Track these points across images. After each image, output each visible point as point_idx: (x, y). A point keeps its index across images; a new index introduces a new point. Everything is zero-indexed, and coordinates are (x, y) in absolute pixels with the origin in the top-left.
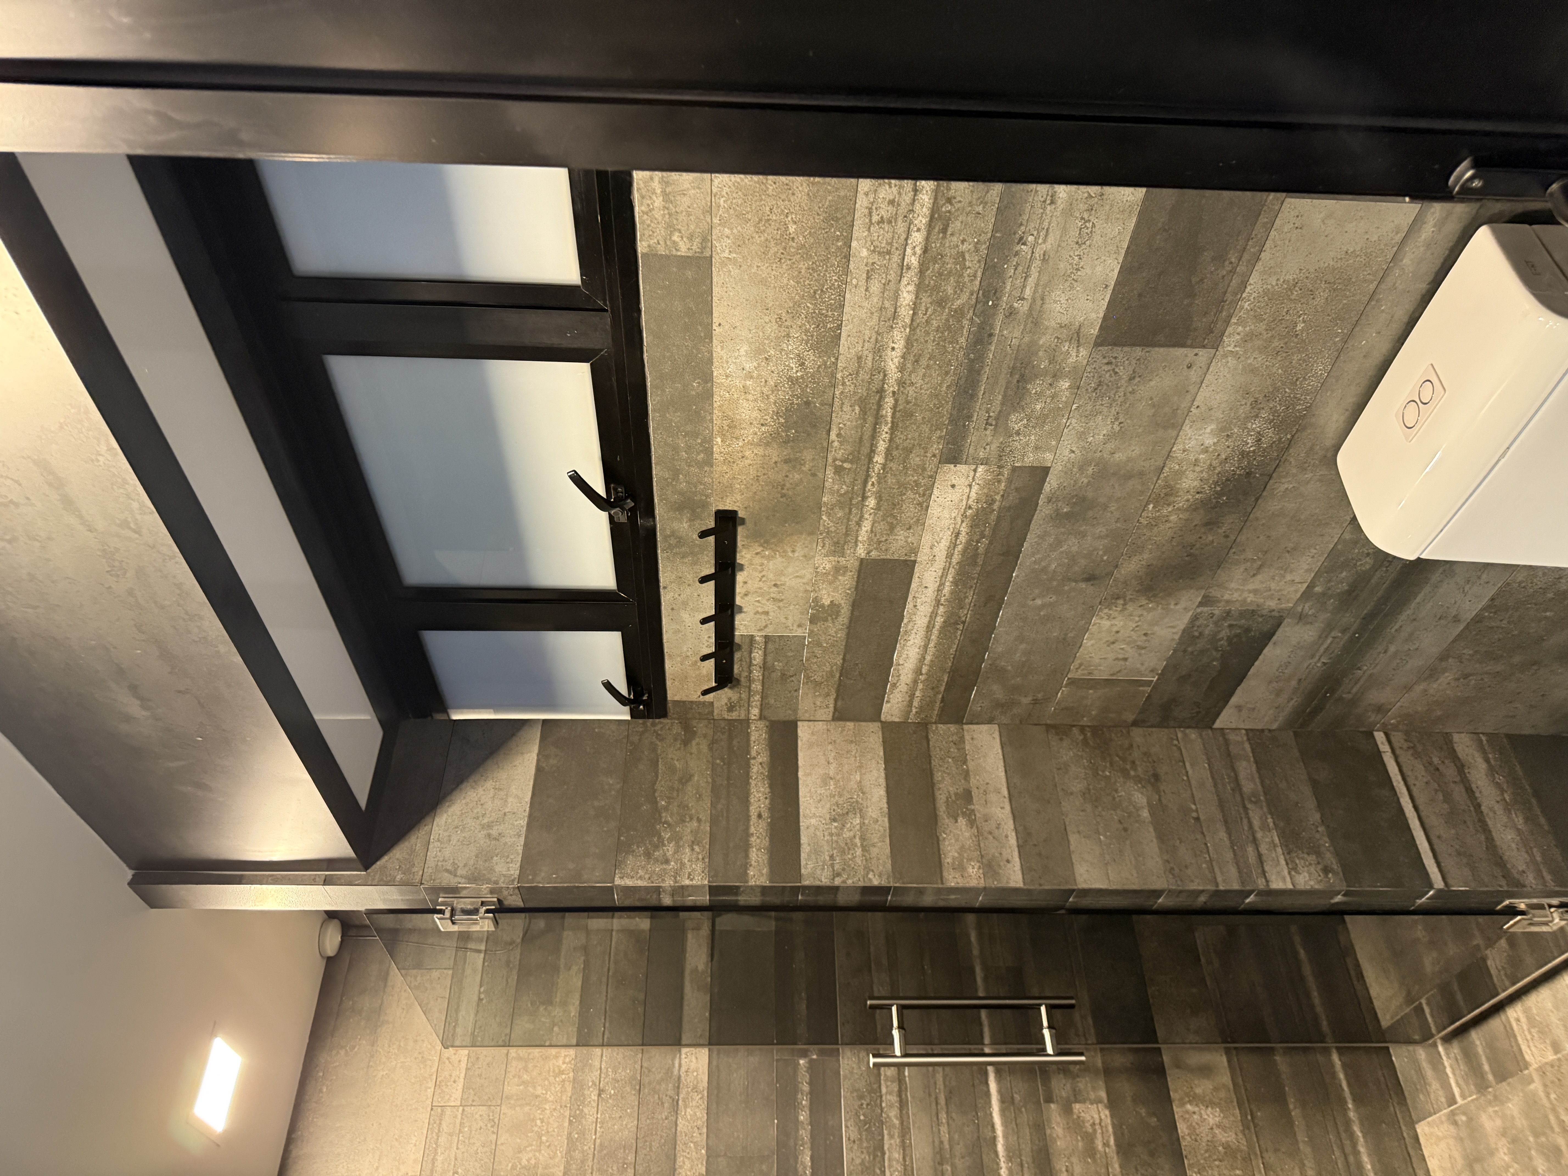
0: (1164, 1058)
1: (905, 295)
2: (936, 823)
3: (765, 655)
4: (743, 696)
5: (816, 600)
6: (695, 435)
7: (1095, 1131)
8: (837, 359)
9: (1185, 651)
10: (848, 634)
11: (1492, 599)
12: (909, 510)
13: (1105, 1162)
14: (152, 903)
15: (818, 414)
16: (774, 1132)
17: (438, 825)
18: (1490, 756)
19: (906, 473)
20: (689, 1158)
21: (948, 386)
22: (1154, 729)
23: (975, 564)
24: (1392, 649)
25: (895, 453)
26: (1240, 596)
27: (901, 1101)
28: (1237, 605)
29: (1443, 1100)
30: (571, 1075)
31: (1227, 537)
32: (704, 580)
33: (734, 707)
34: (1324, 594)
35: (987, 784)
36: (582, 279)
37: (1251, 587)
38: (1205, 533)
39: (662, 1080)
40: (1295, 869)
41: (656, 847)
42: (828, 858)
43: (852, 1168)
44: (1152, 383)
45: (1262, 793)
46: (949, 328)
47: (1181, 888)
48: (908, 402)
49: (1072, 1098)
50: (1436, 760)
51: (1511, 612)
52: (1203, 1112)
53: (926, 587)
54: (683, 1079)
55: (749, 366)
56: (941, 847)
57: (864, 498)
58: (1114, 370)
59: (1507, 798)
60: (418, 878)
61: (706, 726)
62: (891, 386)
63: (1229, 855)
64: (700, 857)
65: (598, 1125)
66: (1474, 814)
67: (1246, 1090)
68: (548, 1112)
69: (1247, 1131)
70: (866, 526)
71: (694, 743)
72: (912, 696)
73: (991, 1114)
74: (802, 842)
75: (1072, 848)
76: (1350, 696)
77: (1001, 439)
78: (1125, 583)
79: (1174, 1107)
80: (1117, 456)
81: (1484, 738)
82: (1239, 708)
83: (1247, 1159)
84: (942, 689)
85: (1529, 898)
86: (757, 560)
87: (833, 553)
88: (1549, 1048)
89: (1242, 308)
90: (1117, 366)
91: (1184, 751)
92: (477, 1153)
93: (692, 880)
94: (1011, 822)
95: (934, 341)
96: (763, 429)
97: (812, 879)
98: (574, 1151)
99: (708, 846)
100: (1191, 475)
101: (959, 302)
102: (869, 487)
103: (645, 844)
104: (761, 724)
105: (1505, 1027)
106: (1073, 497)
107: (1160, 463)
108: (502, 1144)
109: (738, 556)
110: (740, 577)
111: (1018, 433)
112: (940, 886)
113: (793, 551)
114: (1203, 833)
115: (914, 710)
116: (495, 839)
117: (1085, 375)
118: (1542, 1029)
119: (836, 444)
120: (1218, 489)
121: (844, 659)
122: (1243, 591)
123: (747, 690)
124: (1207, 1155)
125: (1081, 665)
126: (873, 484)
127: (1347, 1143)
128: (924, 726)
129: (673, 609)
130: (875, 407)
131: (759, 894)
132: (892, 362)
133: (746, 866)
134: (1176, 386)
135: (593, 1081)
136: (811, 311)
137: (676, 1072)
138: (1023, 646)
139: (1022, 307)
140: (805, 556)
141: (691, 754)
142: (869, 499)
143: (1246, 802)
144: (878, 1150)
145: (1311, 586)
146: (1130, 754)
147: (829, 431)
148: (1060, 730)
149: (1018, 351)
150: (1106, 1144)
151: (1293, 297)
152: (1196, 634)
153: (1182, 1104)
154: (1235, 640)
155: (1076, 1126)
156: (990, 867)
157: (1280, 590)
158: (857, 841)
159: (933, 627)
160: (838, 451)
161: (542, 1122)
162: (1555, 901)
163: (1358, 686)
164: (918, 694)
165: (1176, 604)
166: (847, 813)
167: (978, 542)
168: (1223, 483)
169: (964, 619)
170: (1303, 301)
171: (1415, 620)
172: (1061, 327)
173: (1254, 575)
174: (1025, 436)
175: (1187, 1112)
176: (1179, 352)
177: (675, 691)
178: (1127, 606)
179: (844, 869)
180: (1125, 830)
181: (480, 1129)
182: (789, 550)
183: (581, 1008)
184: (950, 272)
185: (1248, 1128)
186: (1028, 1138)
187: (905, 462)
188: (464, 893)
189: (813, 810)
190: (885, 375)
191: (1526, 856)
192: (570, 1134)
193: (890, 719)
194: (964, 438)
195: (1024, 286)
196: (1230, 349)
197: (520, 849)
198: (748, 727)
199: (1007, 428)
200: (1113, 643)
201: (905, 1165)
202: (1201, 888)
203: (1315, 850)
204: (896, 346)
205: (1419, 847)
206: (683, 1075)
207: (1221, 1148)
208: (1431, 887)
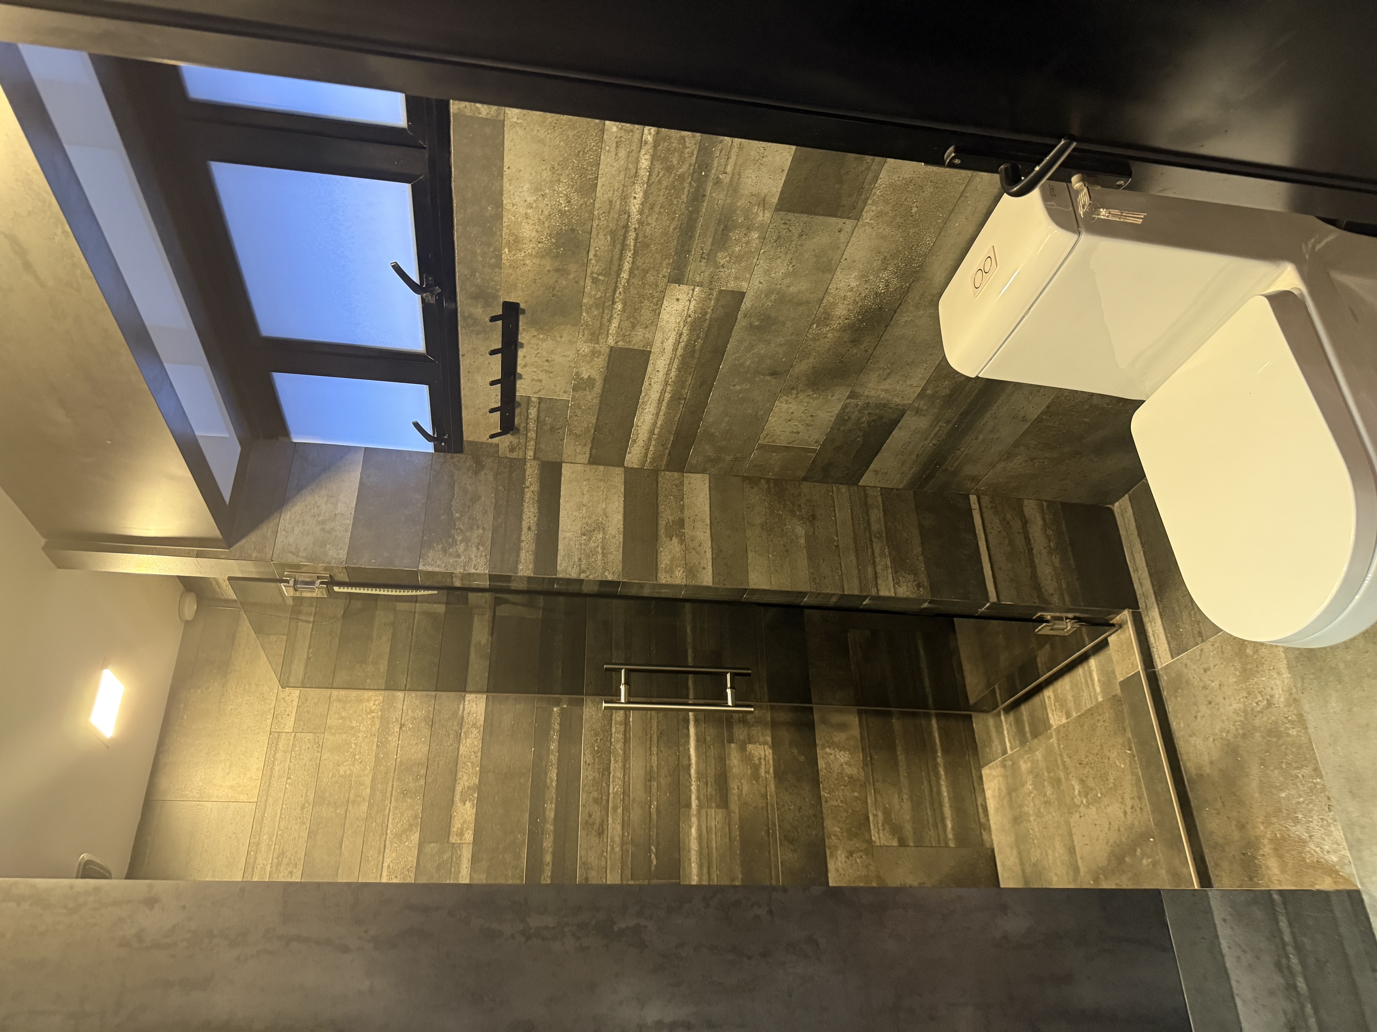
0: (815, 716)
1: (643, 161)
2: (657, 541)
3: (539, 412)
4: (521, 441)
5: (577, 374)
6: (489, 245)
7: (760, 763)
8: (594, 201)
9: (838, 429)
10: (601, 401)
11: (1048, 407)
12: (646, 315)
13: (765, 784)
14: (61, 564)
15: (581, 238)
16: (531, 757)
17: (284, 519)
18: (1047, 516)
19: (644, 287)
20: (466, 773)
21: (674, 228)
22: (817, 484)
23: (693, 357)
24: (981, 437)
25: (636, 272)
26: (876, 393)
27: (625, 738)
28: (874, 399)
29: (999, 751)
30: (380, 713)
31: (866, 351)
32: (493, 352)
33: (514, 449)
34: (933, 396)
35: (696, 515)
36: (408, 124)
37: (883, 387)
38: (851, 348)
39: (449, 719)
40: (898, 583)
41: (451, 546)
42: (577, 560)
43: (586, 782)
44: (815, 240)
45: (885, 532)
46: (674, 187)
47: (818, 591)
48: (646, 237)
49: (747, 741)
50: (1009, 517)
51: (1061, 417)
52: (837, 754)
53: (658, 371)
54: (465, 718)
55: (530, 199)
56: (659, 556)
57: (614, 302)
58: (788, 228)
59: (1052, 545)
60: (269, 556)
61: (493, 462)
62: (633, 224)
63: (856, 572)
64: (483, 554)
65: (399, 749)
66: (1027, 555)
67: (869, 740)
68: (360, 739)
69: (865, 768)
70: (615, 324)
71: (482, 473)
72: (647, 449)
73: (689, 749)
74: (559, 548)
75: (749, 561)
76: (953, 469)
77: (712, 270)
78: (797, 378)
79: (818, 750)
80: (791, 289)
81: (1045, 504)
82: (876, 472)
83: (863, 786)
84: (669, 446)
85: (1053, 612)
86: (534, 341)
87: (591, 341)
88: (1064, 715)
89: (875, 194)
90: (790, 226)
91: (835, 500)
92: (305, 765)
93: (476, 570)
94: (710, 542)
95: (664, 195)
96: (540, 245)
97: (564, 574)
98: (380, 766)
99: (489, 547)
100: (841, 306)
101: (681, 170)
102: (617, 295)
103: (443, 543)
104: (535, 463)
105: (1041, 701)
106: (761, 315)
107: (820, 296)
108: (325, 760)
109: (520, 337)
110: (521, 353)
111: (723, 266)
112: (655, 582)
113: (561, 337)
114: (839, 556)
115: (649, 460)
116: (328, 532)
117: (769, 230)
118: (1061, 702)
119: (593, 261)
120: (860, 317)
121: (597, 419)
122: (878, 390)
123: (524, 437)
124: (836, 782)
125: (767, 435)
126: (620, 293)
127: (933, 778)
128: (655, 472)
129: (469, 372)
130: (621, 238)
131: (525, 583)
132: (634, 207)
133: (517, 562)
134: (831, 243)
135: (396, 718)
136: (575, 165)
137: (460, 712)
138: (727, 419)
139: (725, 179)
140: (570, 341)
141: (480, 481)
142: (617, 304)
143: (873, 537)
144: (606, 771)
145: (924, 389)
146: (798, 500)
147: (588, 252)
148: (752, 481)
149: (723, 208)
150: (767, 772)
151: (909, 190)
152: (846, 418)
153: (823, 747)
154: (872, 424)
155: (747, 759)
156: (691, 571)
157: (903, 391)
158: (599, 550)
159: (663, 401)
160: (595, 267)
161: (356, 746)
162: (1071, 615)
163: (958, 462)
164: (651, 448)
165: (832, 396)
166: (594, 530)
167: (695, 341)
168: (863, 314)
169: (685, 396)
170: (916, 193)
171: (996, 418)
172: (752, 195)
173: (885, 379)
174: (728, 269)
175: (827, 753)
176: (833, 220)
177: (469, 434)
178: (799, 395)
179: (588, 568)
180: (787, 551)
181: (308, 748)
182: (558, 336)
183: (388, 666)
184: (675, 149)
185: (867, 766)
186: (713, 766)
187: (643, 279)
188: (303, 570)
189: (569, 527)
190: (629, 216)
191: (1056, 584)
192: (377, 755)
193: (630, 465)
194: (685, 266)
195: (726, 165)
196: (867, 221)
197: (347, 540)
198: (525, 465)
199: (715, 262)
200: (790, 421)
201: (624, 781)
202: (832, 592)
203: (915, 572)
204: (637, 196)
205: (985, 574)
206: (465, 716)
207: (846, 778)
208: (987, 600)
